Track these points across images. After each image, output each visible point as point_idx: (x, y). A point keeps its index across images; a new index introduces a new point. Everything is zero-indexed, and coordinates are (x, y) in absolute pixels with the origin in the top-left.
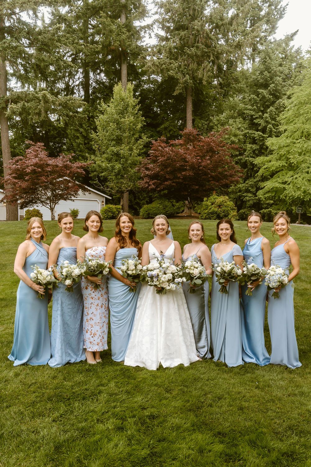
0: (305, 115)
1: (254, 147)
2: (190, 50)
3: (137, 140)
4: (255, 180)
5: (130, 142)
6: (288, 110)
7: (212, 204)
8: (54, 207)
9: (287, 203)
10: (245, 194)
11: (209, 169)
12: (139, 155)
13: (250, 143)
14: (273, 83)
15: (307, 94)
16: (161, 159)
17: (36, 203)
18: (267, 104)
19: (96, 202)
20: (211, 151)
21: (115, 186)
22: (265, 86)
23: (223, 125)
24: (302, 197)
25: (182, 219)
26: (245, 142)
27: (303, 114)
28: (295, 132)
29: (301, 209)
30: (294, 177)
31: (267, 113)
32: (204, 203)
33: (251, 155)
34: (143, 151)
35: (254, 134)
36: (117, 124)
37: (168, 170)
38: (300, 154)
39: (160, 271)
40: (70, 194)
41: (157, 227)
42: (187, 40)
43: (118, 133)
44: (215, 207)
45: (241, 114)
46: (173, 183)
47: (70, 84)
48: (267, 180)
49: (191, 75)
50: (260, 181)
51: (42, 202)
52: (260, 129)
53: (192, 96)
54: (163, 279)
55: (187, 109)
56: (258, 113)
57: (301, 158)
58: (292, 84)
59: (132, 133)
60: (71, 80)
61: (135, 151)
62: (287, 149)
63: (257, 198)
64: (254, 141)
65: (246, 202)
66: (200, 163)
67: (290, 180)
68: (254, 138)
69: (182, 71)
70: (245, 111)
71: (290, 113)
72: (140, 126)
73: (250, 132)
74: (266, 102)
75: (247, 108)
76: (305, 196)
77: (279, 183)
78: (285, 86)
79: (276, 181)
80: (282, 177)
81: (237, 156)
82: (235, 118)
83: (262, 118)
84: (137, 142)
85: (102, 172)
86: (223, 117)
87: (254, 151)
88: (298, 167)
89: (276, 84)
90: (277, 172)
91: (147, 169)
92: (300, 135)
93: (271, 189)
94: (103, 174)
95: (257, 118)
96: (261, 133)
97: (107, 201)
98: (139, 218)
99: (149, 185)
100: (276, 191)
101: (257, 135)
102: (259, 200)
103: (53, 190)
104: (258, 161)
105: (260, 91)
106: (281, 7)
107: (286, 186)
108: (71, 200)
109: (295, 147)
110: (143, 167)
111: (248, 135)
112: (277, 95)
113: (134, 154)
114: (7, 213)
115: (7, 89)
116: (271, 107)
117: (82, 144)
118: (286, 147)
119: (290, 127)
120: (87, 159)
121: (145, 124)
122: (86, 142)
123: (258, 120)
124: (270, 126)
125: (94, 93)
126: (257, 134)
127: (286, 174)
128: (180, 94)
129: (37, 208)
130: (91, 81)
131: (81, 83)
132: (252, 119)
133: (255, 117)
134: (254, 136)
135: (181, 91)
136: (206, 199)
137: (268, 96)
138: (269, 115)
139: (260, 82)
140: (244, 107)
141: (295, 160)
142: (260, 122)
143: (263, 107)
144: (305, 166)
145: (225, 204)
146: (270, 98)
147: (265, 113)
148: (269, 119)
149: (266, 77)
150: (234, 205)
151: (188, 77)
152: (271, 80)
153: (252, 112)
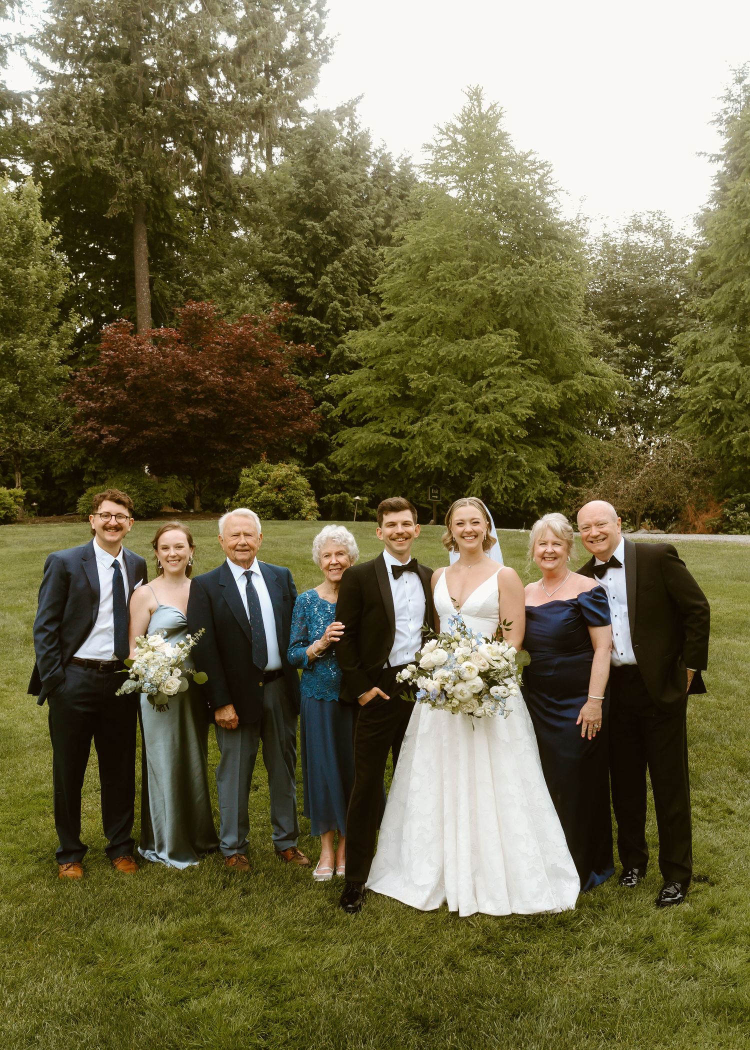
0: (439, 284)
2: (145, 111)
3: (56, 326)
6: (394, 272)
7: (261, 485)
9: (402, 481)
11: (250, 401)
12: (63, 362)
14: (335, 207)
15: (437, 240)
18: (322, 253)
22: (318, 212)
27: (433, 282)
28: (416, 320)
29: (437, 492)
30: (425, 421)
31: (325, 274)
32: (243, 480)
33: (294, 368)
34: (71, 353)
35: (300, 321)
38: (431, 371)
41: (460, 529)
42: (133, 85)
43: (6, 303)
44: (269, 491)
45: (266, 273)
46: (165, 432)
49: (148, 174)
52: (312, 311)
53: (146, 222)
56: (302, 273)
57: (435, 380)
59: (43, 305)
61: (54, 351)
62: (398, 358)
64: (298, 336)
67: (414, 428)
68: (298, 330)
69: (125, 161)
70: (276, 268)
72: (61, 288)
74: (321, 250)
75: (278, 259)
76: (450, 465)
77: (386, 434)
78: (362, 218)
79: (379, 430)
80: (391, 421)
83: (315, 286)
87: (299, 360)
88: (428, 399)
89: (342, 211)
91: (89, 395)
92: (426, 328)
95: (302, 284)
96: (315, 320)
100: (383, 453)
101: (306, 325)
105: (309, 223)
106: (327, 38)
109: (418, 354)
110: (78, 392)
112: (342, 235)
113: (52, 360)
116: (336, 262)
118: (397, 352)
119: (403, 310)
123: (308, 289)
124: (336, 302)
126: (306, 322)
127: (399, 414)
128: (121, 215)
132: (292, 285)
133: (297, 282)
134: (297, 327)
135: (125, 210)
136: (245, 471)
137: (324, 236)
138: (331, 278)
139: (304, 203)
140: (273, 257)
141: (424, 384)
142: (310, 295)
143: (314, 261)
144: (447, 398)
145: (292, 482)
146: (330, 242)
147: (322, 274)
148: (331, 289)
149: (319, 193)
150: (309, 486)
151: (140, 176)
152: (330, 201)
153: (291, 270)
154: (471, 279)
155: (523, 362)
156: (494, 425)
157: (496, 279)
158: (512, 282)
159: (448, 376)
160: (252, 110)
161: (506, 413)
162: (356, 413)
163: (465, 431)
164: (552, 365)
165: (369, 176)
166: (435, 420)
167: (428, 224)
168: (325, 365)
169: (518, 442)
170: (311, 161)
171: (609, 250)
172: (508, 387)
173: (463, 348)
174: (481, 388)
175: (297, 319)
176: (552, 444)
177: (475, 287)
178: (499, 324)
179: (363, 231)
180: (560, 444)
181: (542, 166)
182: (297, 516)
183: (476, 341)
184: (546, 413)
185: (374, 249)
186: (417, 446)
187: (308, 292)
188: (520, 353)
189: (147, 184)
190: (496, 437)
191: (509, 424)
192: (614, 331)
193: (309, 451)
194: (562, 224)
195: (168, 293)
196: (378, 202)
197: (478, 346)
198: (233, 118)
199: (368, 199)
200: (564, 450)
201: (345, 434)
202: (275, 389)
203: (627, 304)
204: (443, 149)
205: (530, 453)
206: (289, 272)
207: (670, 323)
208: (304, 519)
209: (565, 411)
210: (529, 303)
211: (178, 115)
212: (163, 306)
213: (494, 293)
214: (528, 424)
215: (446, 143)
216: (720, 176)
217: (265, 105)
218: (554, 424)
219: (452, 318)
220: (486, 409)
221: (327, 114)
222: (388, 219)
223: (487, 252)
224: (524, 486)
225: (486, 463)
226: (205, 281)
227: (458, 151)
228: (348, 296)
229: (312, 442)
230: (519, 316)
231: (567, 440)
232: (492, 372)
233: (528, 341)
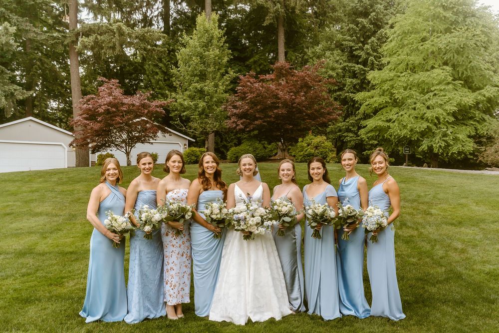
0: (410, 46)
1: (355, 81)
3: (223, 75)
4: (356, 118)
5: (215, 78)
6: (391, 41)
7: (308, 145)
8: (130, 151)
9: (392, 144)
10: (345, 134)
11: (304, 107)
12: (226, 92)
13: (349, 78)
14: (374, 11)
15: (410, 23)
16: (250, 96)
17: (109, 146)
18: (367, 34)
19: (178, 145)
20: (306, 86)
21: (198, 127)
22: (365, 14)
23: (319, 57)
24: (408, 137)
25: (275, 162)
26: (344, 76)
27: (407, 45)
28: (399, 64)
29: (408, 149)
30: (400, 114)
31: (367, 44)
32: (299, 144)
33: (352, 90)
34: (229, 88)
35: (354, 67)
36: (201, 58)
37: (258, 107)
38: (405, 89)
39: (248, 214)
40: (148, 136)
41: (244, 167)
43: (202, 67)
44: (312, 149)
45: (339, 46)
46: (263, 122)
47: (148, 14)
48: (370, 118)
49: (283, 4)
50: (361, 118)
51: (116, 145)
52: (361, 62)
53: (284, 26)
54: (250, 222)
55: (279, 40)
56: (357, 44)
57: (407, 93)
58: (395, 12)
59: (217, 67)
60: (149, 11)
61: (221, 87)
62: (391, 83)
63: (359, 138)
64: (354, 75)
65: (347, 142)
66: (293, 99)
67: (395, 117)
68: (354, 71)
70: (344, 43)
71: (393, 44)
72: (226, 59)
73: (350, 65)
74: (366, 32)
75: (345, 38)
76: (412, 135)
77: (383, 121)
78: (387, 14)
79: (380, 119)
80: (386, 114)
81: (335, 91)
82: (332, 50)
83: (363, 50)
84: (223, 77)
85: (184, 112)
86: (318, 49)
87: (354, 86)
88: (403, 103)
89: (377, 13)
90: (381, 109)
91: (235, 107)
92: (404, 67)
93: (375, 128)
94: (185, 113)
95: (357, 49)
96: (362, 67)
97: (190, 144)
98: (226, 162)
99: (237, 125)
100: (380, 130)
102: (362, 140)
103: (129, 132)
104: (359, 96)
105: (360, 20)
107: (391, 125)
108: (149, 143)
109: (400, 81)
110: (230, 105)
111: (347, 69)
112: (378, 24)
113: (219, 91)
114: (77, 159)
115: (77, 21)
116: (372, 38)
117: (161, 80)
118: (390, 81)
119: (394, 59)
120: (167, 97)
121: (232, 57)
122: (166, 78)
123: (359, 52)
124: (372, 58)
125: (174, 24)
126: (358, 67)
127: (391, 111)
128: (270, 24)
129: (110, 152)
130: (171, 12)
131: (161, 14)
132: (351, 50)
133: (354, 48)
135: (272, 21)
136: (301, 140)
137: (368, 25)
138: (370, 46)
139: (359, 11)
140: (342, 38)
142: (360, 54)
143: (363, 38)
144: (412, 102)
145: (323, 145)
146: (370, 28)
148: (370, 51)
149: (366, 5)
151: (279, 5)
152: (371, 8)
153: (351, 43)
154: (427, 42)
155: (454, 82)
156: (435, 115)
158: (449, 41)
159: (414, 91)
161: (443, 109)
163: (421, 118)
164: (473, 83)
166: (406, 113)
169: (449, 124)
172: (445, 96)
173: (421, 76)
174: (430, 97)
176: (472, 124)
177: (429, 46)
178: (442, 64)
180: (477, 124)
183: (428, 73)
187: (359, 53)
188: (451, 78)
190: (436, 121)
191: (443, 115)
194: (478, 10)
197: (429, 76)
200: (479, 127)
205: (456, 129)
208: (329, 162)
210: (458, 52)
214: (454, 114)
218: (473, 113)
219: (417, 62)
220: (432, 107)
223: (437, 27)
224: (451, 145)
225: (431, 134)
226: (310, 51)
230: (452, 59)
231: (481, 121)
232: (436, 88)
233: (458, 71)
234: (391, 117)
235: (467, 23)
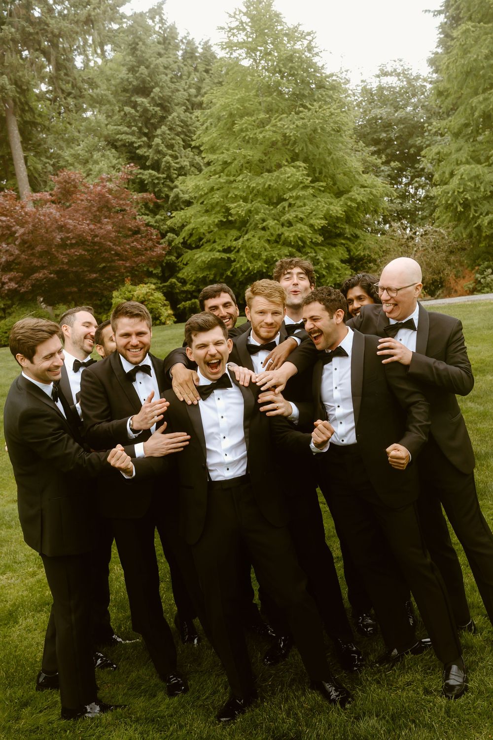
0: (244, 134)
14: (157, 84)
15: (238, 100)
18: (152, 121)
22: (144, 90)
28: (231, 163)
31: (156, 136)
32: (115, 301)
33: (143, 211)
35: (143, 174)
38: (246, 200)
45: (112, 142)
46: (50, 273)
53: (15, 114)
55: (11, 139)
56: (139, 138)
57: (249, 206)
62: (220, 193)
64: (142, 187)
66: (93, 231)
67: (238, 244)
68: (142, 181)
70: (119, 137)
71: (213, 133)
74: (150, 119)
75: (120, 130)
77: (219, 251)
78: (178, 90)
79: (214, 249)
80: (221, 241)
82: (103, 149)
83: (150, 147)
86: (80, 149)
87: (146, 206)
88: (246, 222)
89: (162, 87)
92: (240, 167)
93: (209, 262)
95: (140, 147)
96: (154, 173)
100: (218, 265)
101: (147, 177)
105: (140, 100)
107: (232, 256)
109: (235, 188)
112: (165, 105)
116: (163, 127)
118: (218, 189)
119: (220, 157)
123: (145, 150)
124: (168, 158)
126: (147, 174)
127: (226, 235)
132: (132, 148)
133: (136, 145)
134: (140, 178)
136: (115, 294)
137: (152, 108)
138: (161, 139)
139: (133, 85)
140: (116, 129)
141: (242, 210)
142: (147, 154)
143: (147, 128)
144: (260, 218)
145: (151, 298)
146: (156, 112)
147: (154, 137)
148: (163, 148)
149: (143, 76)
150: (165, 298)
151: (5, 79)
152: (152, 80)
153: (130, 137)
154: (267, 128)
155: (313, 185)
156: (299, 234)
157: (284, 125)
158: (297, 126)
159: (259, 202)
160: (83, 18)
161: (305, 224)
162: (194, 238)
163: (276, 242)
164: (335, 184)
165: (180, 58)
166: (253, 236)
167: (229, 89)
168: (166, 205)
169: (316, 246)
170: (134, 53)
171: (366, 91)
172: (305, 205)
173: (267, 179)
174: (284, 208)
175: (140, 173)
176: (342, 244)
177: (271, 133)
178: (292, 158)
179: (180, 100)
180: (349, 242)
181: (309, 34)
182: (158, 322)
183: (276, 174)
184: (335, 221)
185: (191, 113)
186: (242, 257)
187: (145, 152)
188: (310, 179)
189: (11, 85)
190: (300, 243)
191: (309, 233)
192: (378, 153)
193: (163, 271)
194: (328, 77)
195: (39, 166)
196: (189, 77)
197: (278, 177)
198: (69, 26)
199: (181, 76)
200: (352, 246)
201: (188, 255)
202: (130, 229)
203: (385, 132)
204: (233, 29)
205: (326, 252)
206: (129, 139)
207: (419, 142)
208: (164, 324)
209: (348, 218)
210: (311, 140)
211: (27, 29)
212: (36, 175)
213: (284, 135)
214: (323, 231)
215: (235, 24)
216: (442, 26)
217: (93, 13)
218: (342, 228)
219: (257, 158)
220: (290, 224)
221: (142, 15)
222: (199, 89)
223: (277, 105)
224: (324, 276)
226: (67, 154)
227: (244, 29)
228: (176, 151)
229: (164, 265)
230: (305, 150)
231: (352, 238)
232: (291, 195)
233: (314, 168)
234: (228, 244)
235: (316, 97)
